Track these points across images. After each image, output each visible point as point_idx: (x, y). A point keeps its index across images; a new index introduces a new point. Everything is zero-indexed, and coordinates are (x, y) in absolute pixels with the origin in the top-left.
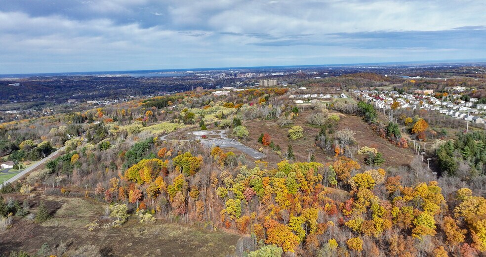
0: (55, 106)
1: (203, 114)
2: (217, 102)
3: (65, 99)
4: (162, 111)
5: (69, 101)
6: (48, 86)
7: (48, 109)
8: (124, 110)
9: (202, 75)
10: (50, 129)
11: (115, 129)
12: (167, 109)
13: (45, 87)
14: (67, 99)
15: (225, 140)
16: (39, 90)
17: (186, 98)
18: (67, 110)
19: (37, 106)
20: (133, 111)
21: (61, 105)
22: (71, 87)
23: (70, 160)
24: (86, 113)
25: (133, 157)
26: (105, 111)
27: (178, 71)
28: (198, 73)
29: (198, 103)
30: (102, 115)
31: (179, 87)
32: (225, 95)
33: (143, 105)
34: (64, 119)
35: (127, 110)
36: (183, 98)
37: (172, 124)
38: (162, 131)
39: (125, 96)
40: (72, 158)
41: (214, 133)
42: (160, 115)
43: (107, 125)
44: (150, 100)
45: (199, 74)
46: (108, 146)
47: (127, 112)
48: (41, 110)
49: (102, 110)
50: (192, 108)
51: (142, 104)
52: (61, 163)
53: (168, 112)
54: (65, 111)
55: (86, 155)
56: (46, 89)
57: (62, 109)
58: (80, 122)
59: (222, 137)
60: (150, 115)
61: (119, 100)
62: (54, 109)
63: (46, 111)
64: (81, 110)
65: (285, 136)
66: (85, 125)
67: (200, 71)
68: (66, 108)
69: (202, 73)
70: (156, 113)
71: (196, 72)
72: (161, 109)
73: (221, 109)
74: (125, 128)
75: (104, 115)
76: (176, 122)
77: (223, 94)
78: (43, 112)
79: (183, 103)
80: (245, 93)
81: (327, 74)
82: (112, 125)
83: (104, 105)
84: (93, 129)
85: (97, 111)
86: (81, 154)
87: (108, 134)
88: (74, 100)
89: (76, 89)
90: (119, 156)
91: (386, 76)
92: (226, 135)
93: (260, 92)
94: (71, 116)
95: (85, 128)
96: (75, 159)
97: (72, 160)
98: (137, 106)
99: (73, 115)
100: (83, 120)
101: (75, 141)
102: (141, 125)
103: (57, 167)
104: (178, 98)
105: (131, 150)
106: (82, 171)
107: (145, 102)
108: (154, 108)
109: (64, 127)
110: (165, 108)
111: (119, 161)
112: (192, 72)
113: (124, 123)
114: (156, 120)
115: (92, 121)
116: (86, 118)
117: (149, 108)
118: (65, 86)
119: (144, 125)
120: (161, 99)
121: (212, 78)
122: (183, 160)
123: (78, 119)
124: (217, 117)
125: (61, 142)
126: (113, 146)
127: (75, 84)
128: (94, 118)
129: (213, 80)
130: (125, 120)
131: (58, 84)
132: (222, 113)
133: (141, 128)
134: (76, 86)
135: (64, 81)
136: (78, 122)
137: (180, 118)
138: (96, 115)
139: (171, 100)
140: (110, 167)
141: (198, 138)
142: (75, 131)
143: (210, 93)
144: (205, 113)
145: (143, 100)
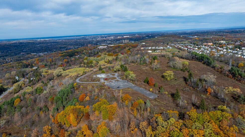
0: (13, 57)
1: (97, 60)
2: (103, 53)
3: (19, 53)
4: (73, 59)
5: (22, 53)
6: (10, 46)
7: (9, 58)
8: (51, 59)
9: (89, 38)
10: (6, 73)
11: (46, 72)
12: (75, 57)
14: (20, 53)
15: (120, 81)
16: (5, 48)
19: (3, 57)
20: (56, 59)
21: (17, 56)
22: (22, 46)
23: (13, 103)
24: (29, 61)
25: (60, 102)
26: (40, 60)
29: (92, 53)
30: (38, 63)
31: (79, 44)
32: (105, 49)
33: (61, 56)
34: (16, 66)
36: (83, 51)
37: (81, 68)
38: (76, 74)
39: (51, 50)
40: (15, 101)
41: (111, 76)
42: (71, 61)
43: (41, 70)
44: (65, 53)
45: (87, 38)
46: (41, 91)
48: (5, 59)
49: (38, 60)
50: (89, 57)
53: (76, 59)
54: (19, 60)
55: (26, 98)
56: (9, 47)
57: (17, 58)
59: (117, 79)
60: (66, 62)
61: (47, 52)
62: (12, 58)
63: (8, 60)
64: (27, 59)
65: (160, 77)
66: (28, 70)
68: (19, 57)
69: (89, 37)
70: (69, 60)
73: (106, 57)
74: (52, 71)
75: (39, 63)
76: (82, 67)
79: (84, 54)
80: (116, 47)
81: (151, 36)
82: (44, 70)
83: (39, 57)
84: (33, 72)
85: (35, 60)
86: (22, 98)
87: (42, 76)
88: (24, 53)
89: (25, 47)
90: (49, 99)
91: (181, 36)
92: (120, 77)
93: (124, 46)
95: (28, 72)
96: (17, 103)
97: (15, 103)
98: (58, 56)
99: (21, 64)
100: (27, 66)
101: (20, 83)
102: (62, 70)
103: (2, 111)
104: (80, 51)
105: (58, 96)
106: (22, 114)
107: (62, 53)
108: (68, 57)
109: (15, 72)
110: (74, 57)
112: (84, 36)
113: (51, 67)
115: (32, 67)
116: (29, 65)
117: (65, 58)
118: (19, 45)
119: (64, 70)
120: (71, 52)
121: (94, 39)
123: (24, 66)
124: (106, 62)
125: (11, 83)
126: (45, 92)
127: (24, 44)
128: (34, 65)
131: (16, 45)
132: (109, 60)
133: (62, 72)
134: (25, 45)
135: (19, 43)
136: (24, 67)
137: (84, 64)
138: (35, 63)
139: (76, 52)
140: (43, 109)
141: (102, 81)
142: (21, 74)
143: (97, 47)
144: (98, 60)
145: (61, 52)
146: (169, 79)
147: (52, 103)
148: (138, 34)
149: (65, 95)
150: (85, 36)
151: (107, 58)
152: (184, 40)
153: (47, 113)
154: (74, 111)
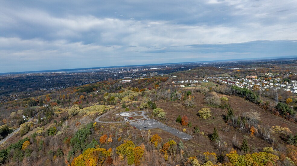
0: (19, 93)
1: (120, 97)
2: (126, 88)
3: (25, 88)
5: (28, 89)
6: (15, 80)
7: (14, 95)
8: (64, 95)
10: (11, 112)
11: (59, 111)
12: (93, 93)
13: (13, 81)
15: (148, 120)
16: (9, 82)
17: (104, 86)
18: (26, 95)
19: (7, 93)
20: (70, 96)
21: (23, 92)
22: (30, 80)
23: (21, 147)
24: (38, 98)
25: (78, 144)
26: (51, 96)
27: (95, 68)
28: (106, 70)
29: (113, 88)
30: (49, 100)
31: (98, 78)
32: (129, 83)
33: (77, 92)
34: (23, 103)
35: (66, 95)
36: (102, 86)
37: (100, 106)
38: (95, 112)
39: (63, 85)
40: (24, 144)
41: (137, 114)
42: (89, 98)
43: (53, 108)
44: (81, 88)
46: (55, 132)
47: (66, 97)
48: (9, 96)
49: (49, 96)
50: (110, 92)
51: (75, 90)
52: (12, 151)
53: (95, 95)
54: (25, 97)
55: (36, 140)
57: (23, 95)
58: (34, 105)
59: (145, 118)
60: (82, 98)
61: (60, 87)
62: (18, 95)
63: (12, 97)
64: (35, 96)
65: (195, 116)
66: (37, 108)
67: (108, 68)
68: (26, 94)
69: (109, 69)
70: (86, 96)
71: (106, 69)
72: (89, 94)
73: (131, 92)
74: (66, 110)
75: (50, 100)
76: (102, 104)
77: (128, 82)
78: (11, 97)
79: (104, 89)
80: (142, 81)
81: (183, 68)
82: (57, 108)
83: (50, 92)
84: (43, 111)
85: (46, 96)
86: (32, 140)
87: (54, 115)
88: (31, 89)
89: (33, 81)
90: (64, 141)
91: (220, 68)
92: (147, 116)
93: (151, 80)
94: (27, 101)
95: (37, 111)
96: (25, 146)
97: (23, 147)
98: (73, 92)
99: (29, 101)
100: (36, 104)
101: (28, 123)
102: (78, 108)
103: (8, 156)
104: (100, 86)
105: (75, 137)
106: (31, 159)
107: (78, 89)
108: (85, 93)
109: (22, 110)
111: (65, 146)
113: (65, 105)
114: (88, 103)
115: (42, 104)
116: (38, 102)
117: (81, 93)
118: (26, 80)
119: (81, 108)
120: (88, 87)
121: (116, 72)
122: (127, 149)
123: (33, 103)
124: (130, 99)
125: (17, 124)
126: (59, 133)
127: (32, 78)
128: (44, 102)
129: (116, 73)
130: (66, 103)
131: (22, 79)
132: (133, 95)
133: (79, 110)
135: (26, 77)
136: (32, 105)
137: (105, 100)
138: (45, 100)
139: (95, 87)
140: (57, 153)
141: (127, 120)
142: (29, 113)
143: (119, 81)
145: (77, 87)
146: (205, 117)
147: (68, 146)
148: (168, 66)
149: (84, 136)
150: (104, 68)
151: (132, 94)
152: (223, 72)
153: (61, 157)
154: (94, 154)
